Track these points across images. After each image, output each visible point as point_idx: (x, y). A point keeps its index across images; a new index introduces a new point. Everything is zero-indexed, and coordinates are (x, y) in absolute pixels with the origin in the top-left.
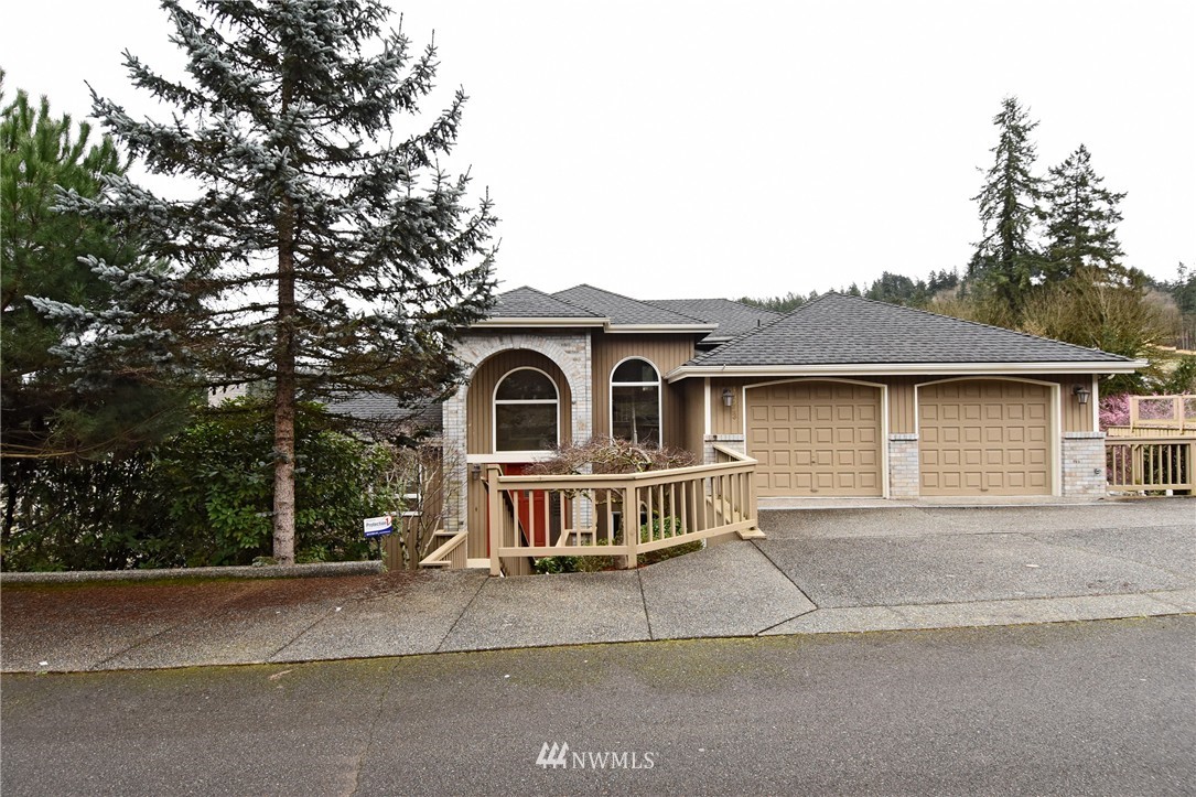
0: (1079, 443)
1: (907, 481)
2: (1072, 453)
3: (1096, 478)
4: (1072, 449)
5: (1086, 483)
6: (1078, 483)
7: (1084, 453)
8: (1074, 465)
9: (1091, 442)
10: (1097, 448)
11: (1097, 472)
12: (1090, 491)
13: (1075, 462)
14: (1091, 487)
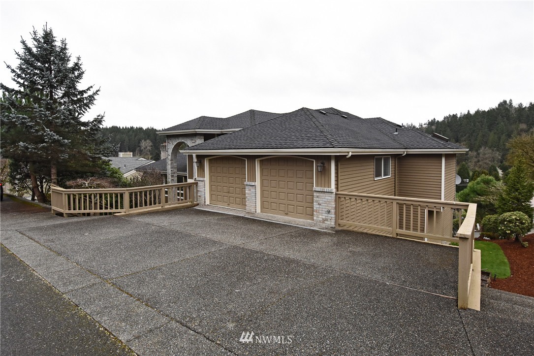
0: (321, 194)
1: (251, 204)
2: (317, 199)
3: (329, 215)
4: (317, 197)
5: (324, 217)
6: (320, 216)
7: (323, 200)
8: (318, 206)
9: (327, 194)
10: (330, 198)
11: (329, 212)
12: (326, 222)
13: (319, 204)
14: (326, 220)
